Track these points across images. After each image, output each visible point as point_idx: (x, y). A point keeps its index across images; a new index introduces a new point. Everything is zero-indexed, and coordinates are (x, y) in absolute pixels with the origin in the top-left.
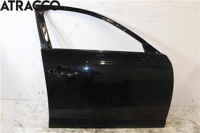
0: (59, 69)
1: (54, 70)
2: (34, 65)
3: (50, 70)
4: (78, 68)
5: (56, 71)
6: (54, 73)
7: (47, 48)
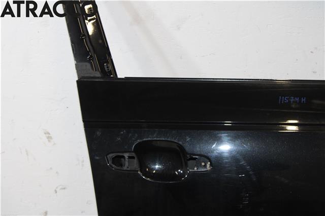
0: (145, 152)
1: (126, 155)
2: (49, 138)
3: (111, 156)
4: (214, 146)
5: (133, 158)
6: (125, 168)
7: (98, 74)
